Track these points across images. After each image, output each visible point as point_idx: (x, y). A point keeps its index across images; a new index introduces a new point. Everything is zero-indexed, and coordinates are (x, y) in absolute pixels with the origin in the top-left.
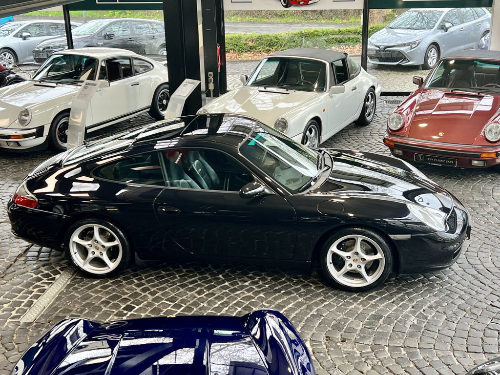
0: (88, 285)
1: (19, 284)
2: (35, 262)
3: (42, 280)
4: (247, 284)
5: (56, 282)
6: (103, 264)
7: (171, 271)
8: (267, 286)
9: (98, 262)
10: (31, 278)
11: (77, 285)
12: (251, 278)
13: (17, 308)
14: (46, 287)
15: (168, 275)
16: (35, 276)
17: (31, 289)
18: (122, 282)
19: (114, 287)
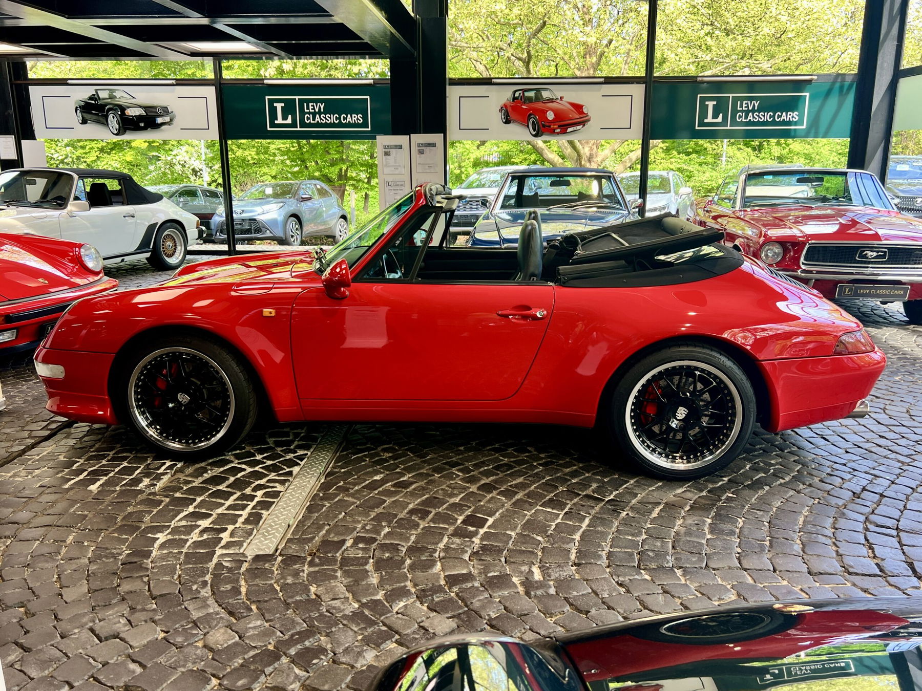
3: (268, 475)
5: (298, 479)
10: (244, 473)
11: (342, 483)
14: (279, 488)
16: (249, 470)
17: (248, 491)
19: (422, 484)
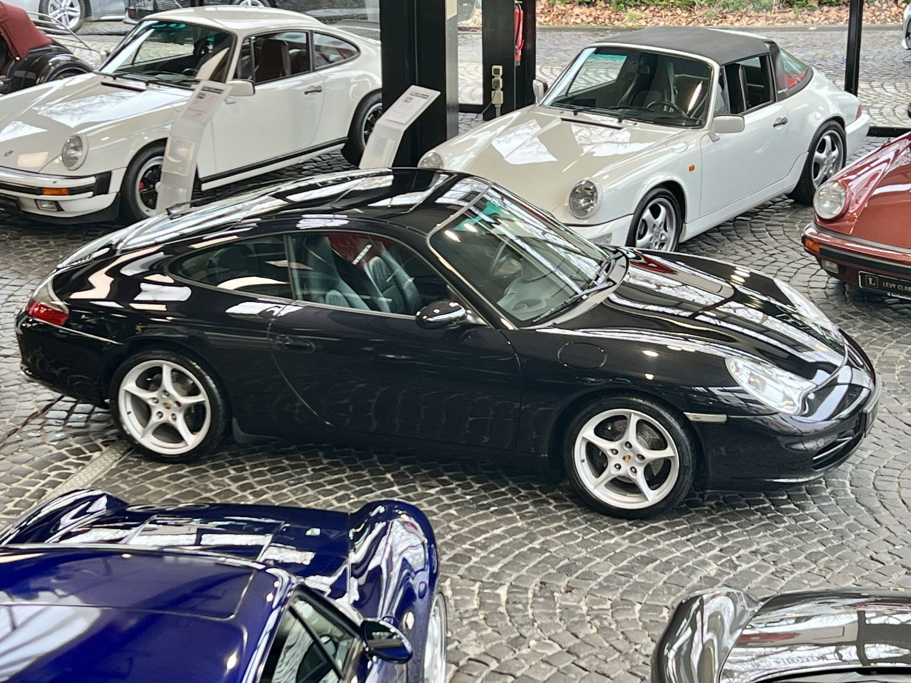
0: (148, 472)
1: (26, 462)
2: (60, 428)
3: (67, 458)
4: (432, 491)
5: (93, 463)
6: (177, 437)
7: (302, 460)
8: (468, 497)
9: (168, 432)
10: (49, 454)
11: (127, 470)
12: (444, 483)
13: (17, 499)
14: (73, 470)
15: (293, 467)
16: (55, 451)
17: (45, 471)
18: (208, 471)
19: (192, 478)
